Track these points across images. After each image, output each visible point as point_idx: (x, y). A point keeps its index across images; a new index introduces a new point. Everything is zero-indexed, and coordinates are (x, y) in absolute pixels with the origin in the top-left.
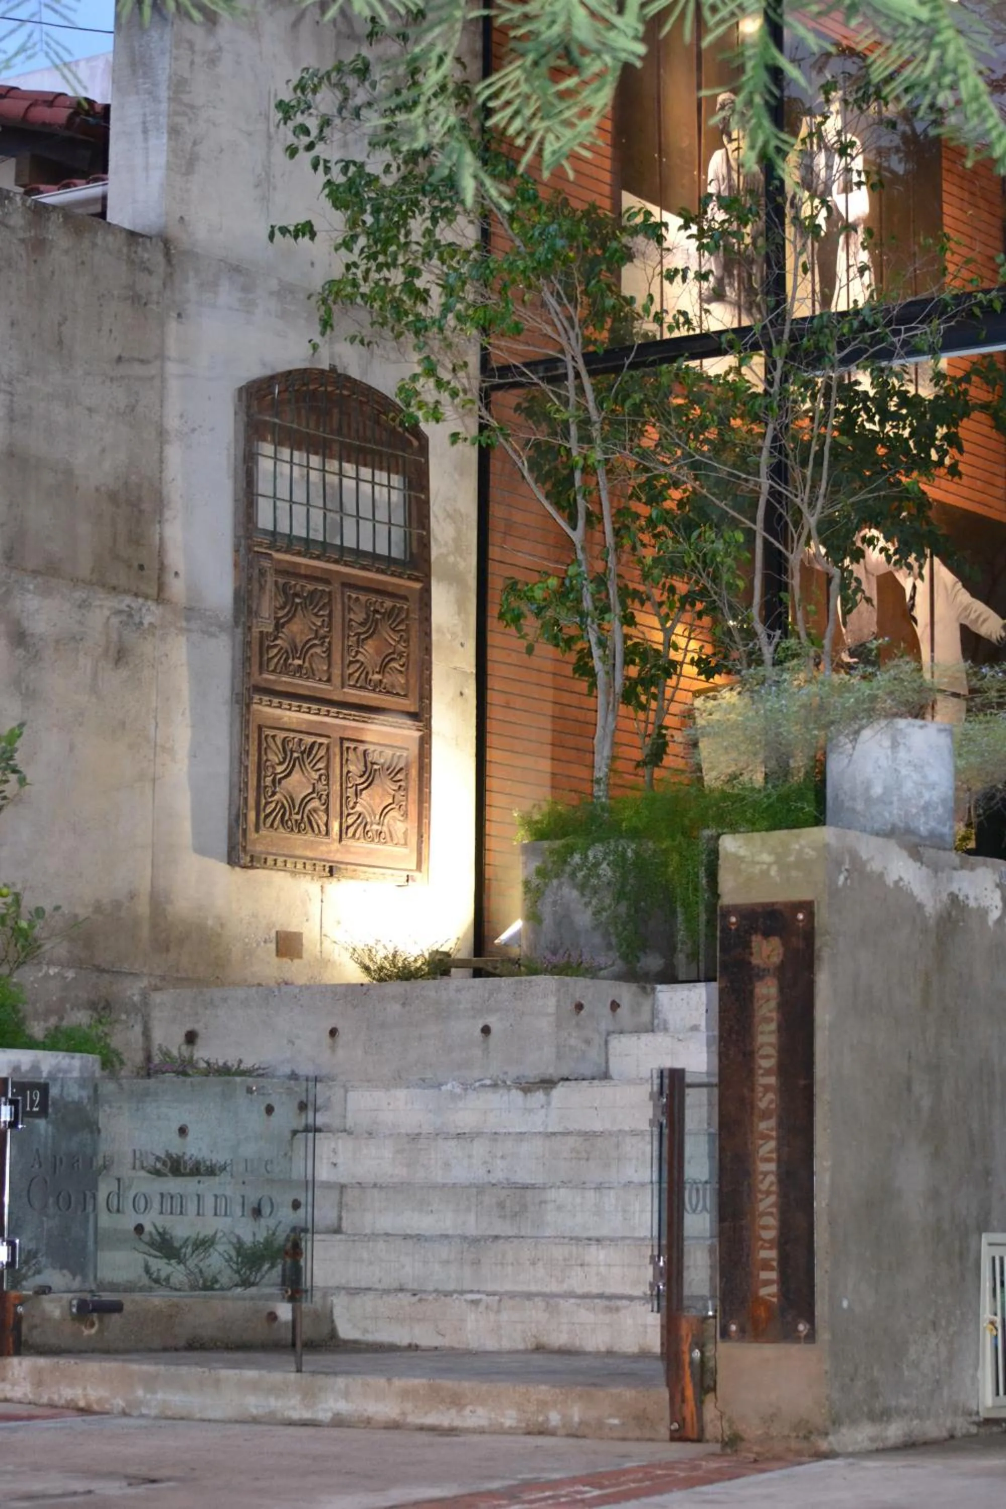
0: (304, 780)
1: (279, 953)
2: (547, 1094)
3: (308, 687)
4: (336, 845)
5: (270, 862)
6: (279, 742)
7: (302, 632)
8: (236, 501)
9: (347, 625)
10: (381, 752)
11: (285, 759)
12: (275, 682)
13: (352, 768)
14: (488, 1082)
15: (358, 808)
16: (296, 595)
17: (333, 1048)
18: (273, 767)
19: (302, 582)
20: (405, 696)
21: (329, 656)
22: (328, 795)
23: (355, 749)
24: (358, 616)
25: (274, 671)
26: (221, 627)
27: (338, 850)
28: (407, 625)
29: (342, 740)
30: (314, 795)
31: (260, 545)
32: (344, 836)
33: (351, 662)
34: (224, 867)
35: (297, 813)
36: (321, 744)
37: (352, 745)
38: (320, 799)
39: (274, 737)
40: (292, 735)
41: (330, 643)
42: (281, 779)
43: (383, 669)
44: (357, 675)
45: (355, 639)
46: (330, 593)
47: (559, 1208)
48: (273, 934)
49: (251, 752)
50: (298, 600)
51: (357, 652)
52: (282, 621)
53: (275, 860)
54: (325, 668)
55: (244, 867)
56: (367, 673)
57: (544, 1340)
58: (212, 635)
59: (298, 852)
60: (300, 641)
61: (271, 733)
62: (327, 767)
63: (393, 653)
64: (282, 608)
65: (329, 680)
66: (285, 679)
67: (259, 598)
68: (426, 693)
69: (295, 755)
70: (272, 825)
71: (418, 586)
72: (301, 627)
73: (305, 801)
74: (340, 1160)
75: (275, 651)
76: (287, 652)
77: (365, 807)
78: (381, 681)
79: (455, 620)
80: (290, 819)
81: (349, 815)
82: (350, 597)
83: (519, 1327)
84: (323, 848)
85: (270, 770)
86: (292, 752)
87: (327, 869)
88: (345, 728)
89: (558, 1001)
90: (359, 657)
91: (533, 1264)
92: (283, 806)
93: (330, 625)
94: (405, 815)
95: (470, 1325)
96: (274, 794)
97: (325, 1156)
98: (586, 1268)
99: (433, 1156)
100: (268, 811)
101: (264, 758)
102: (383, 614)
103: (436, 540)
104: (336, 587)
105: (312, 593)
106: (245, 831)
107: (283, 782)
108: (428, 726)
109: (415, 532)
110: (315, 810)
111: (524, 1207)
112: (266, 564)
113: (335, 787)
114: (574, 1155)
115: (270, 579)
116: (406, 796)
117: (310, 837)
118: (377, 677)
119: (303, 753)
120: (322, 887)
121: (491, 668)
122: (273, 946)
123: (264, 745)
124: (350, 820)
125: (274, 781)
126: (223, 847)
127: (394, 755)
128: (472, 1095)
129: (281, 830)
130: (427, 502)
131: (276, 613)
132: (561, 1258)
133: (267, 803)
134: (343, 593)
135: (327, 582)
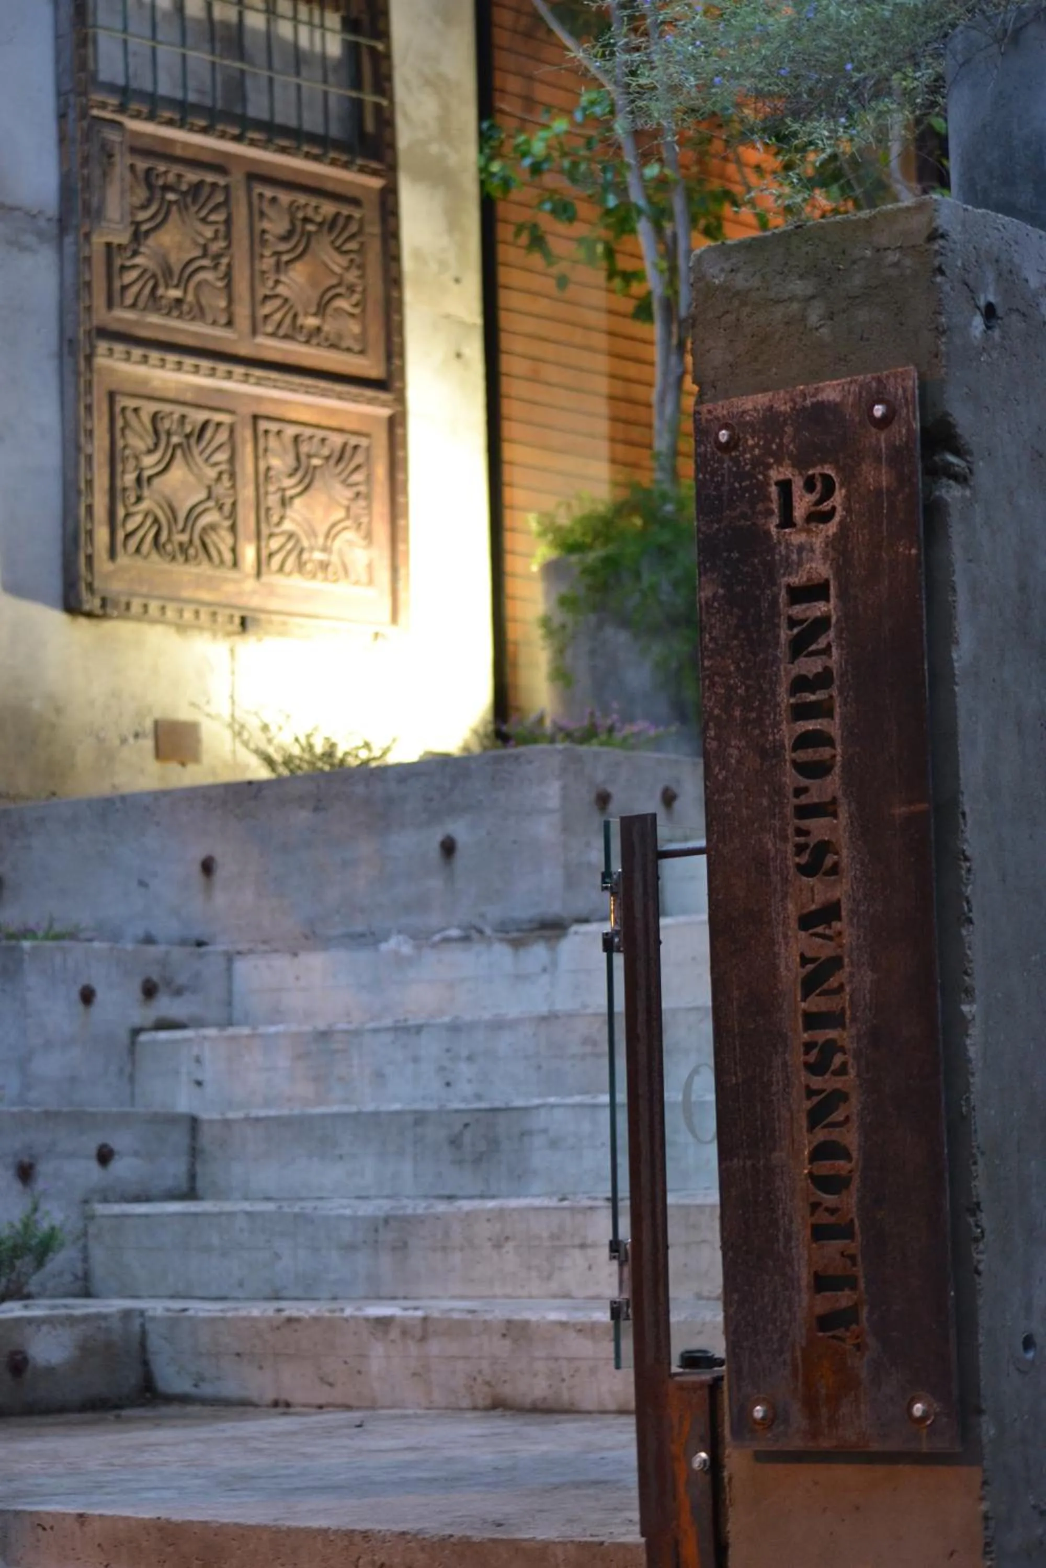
0: (191, 479)
1: (160, 754)
2: (553, 949)
3: (196, 334)
4: (250, 584)
5: (136, 607)
6: (146, 419)
7: (180, 248)
8: (57, 37)
9: (258, 239)
10: (323, 440)
11: (156, 445)
12: (136, 323)
13: (275, 462)
14: (454, 932)
15: (287, 526)
16: (166, 188)
17: (208, 889)
18: (137, 458)
19: (176, 169)
20: (362, 352)
21: (229, 286)
22: (234, 504)
23: (279, 433)
24: (276, 225)
25: (134, 306)
26: (40, 235)
27: (254, 592)
28: (362, 244)
29: (256, 418)
30: (211, 504)
31: (103, 106)
32: (264, 568)
33: (266, 298)
34: (58, 617)
35: (183, 531)
36: (219, 425)
37: (273, 427)
38: (220, 508)
39: (136, 410)
40: (167, 408)
41: (229, 266)
42: (150, 478)
43: (321, 309)
44: (278, 316)
45: (272, 261)
46: (227, 188)
47: (554, 1144)
48: (148, 724)
49: (97, 433)
50: (171, 196)
51: (277, 282)
52: (145, 227)
53: (145, 607)
54: (223, 304)
55: (89, 615)
56: (295, 316)
57: (506, 1390)
58: (24, 248)
59: (186, 593)
60: (176, 260)
61: (132, 403)
62: (232, 460)
63: (339, 285)
64: (144, 207)
65: (230, 323)
66: (154, 319)
67: (103, 188)
68: (396, 349)
69: (175, 440)
70: (138, 550)
71: (376, 183)
72: (178, 238)
73: (193, 514)
74: (207, 1075)
75: (134, 274)
76: (154, 276)
77: (298, 524)
78: (319, 329)
79: (445, 241)
80: (169, 539)
81: (271, 535)
82: (261, 195)
83: (460, 1365)
84: (229, 588)
85: (131, 464)
86: (169, 434)
87: (237, 621)
88: (259, 399)
89: (564, 788)
90: (281, 289)
91: (498, 1246)
92: (156, 520)
93: (228, 236)
94: (369, 537)
95: (375, 1365)
96: (139, 499)
97: (184, 1070)
98: (590, 1252)
99: (355, 1061)
100: (131, 526)
101: (120, 443)
102: (321, 224)
103: (405, 115)
104: (237, 178)
105: (197, 187)
106: (90, 559)
107: (156, 482)
108: (401, 399)
109: (369, 98)
110: (213, 527)
111: (494, 1143)
112: (113, 136)
113: (247, 493)
114: (588, 1049)
115: (122, 161)
116: (369, 507)
117: (205, 568)
118: (312, 322)
119: (188, 436)
120: (232, 651)
121: (506, 320)
122: (148, 744)
123: (120, 423)
124: (274, 544)
125: (139, 480)
126: (55, 583)
127: (345, 445)
128: (430, 956)
129: (155, 556)
130: (387, 56)
131: (132, 214)
132: (545, 1234)
133: (128, 515)
134: (249, 191)
135: (221, 169)
